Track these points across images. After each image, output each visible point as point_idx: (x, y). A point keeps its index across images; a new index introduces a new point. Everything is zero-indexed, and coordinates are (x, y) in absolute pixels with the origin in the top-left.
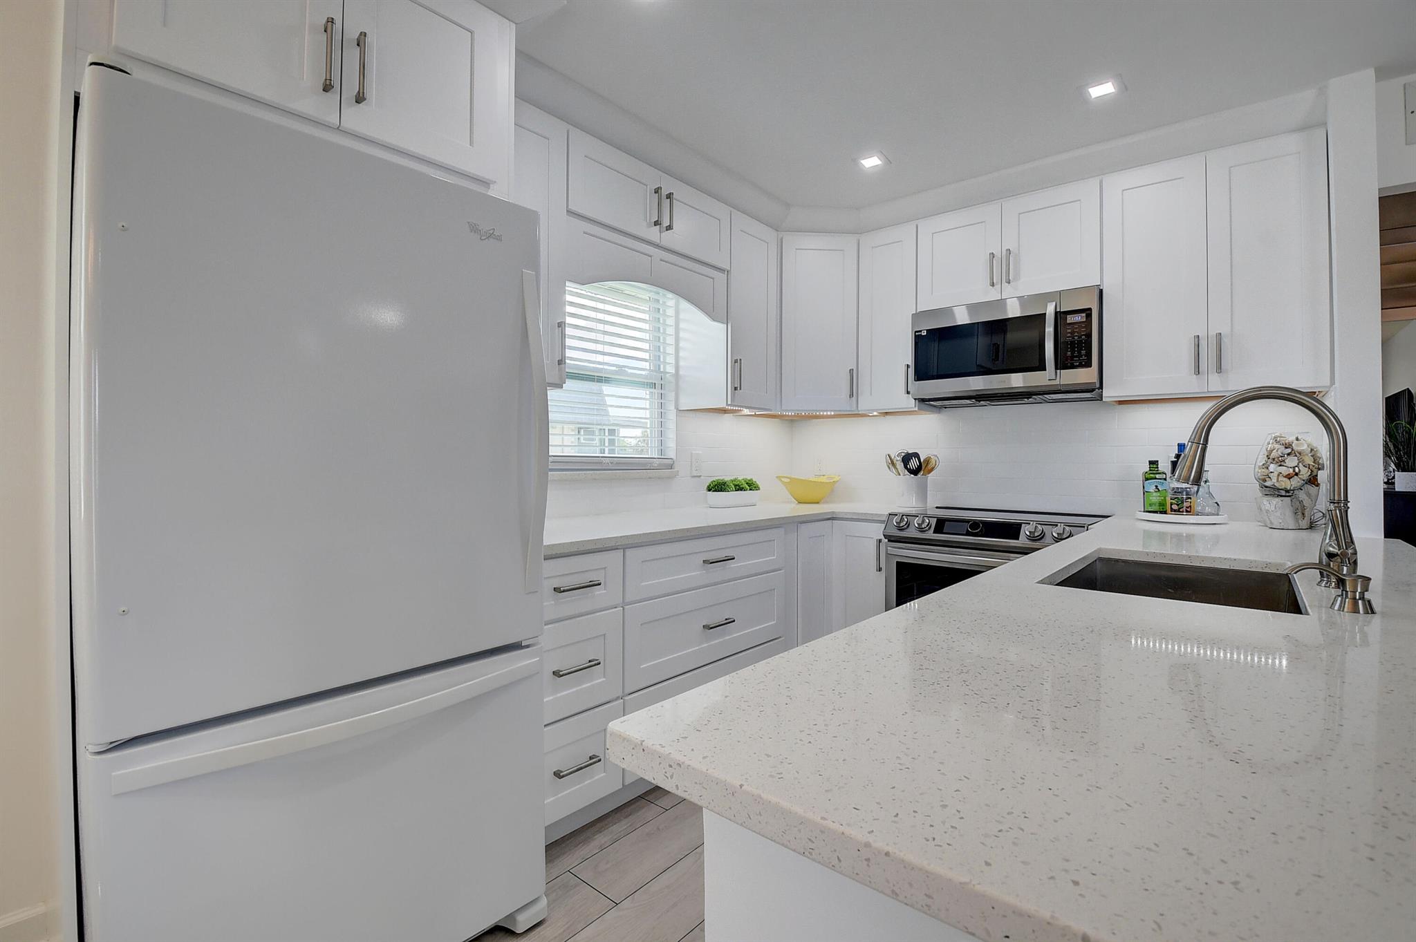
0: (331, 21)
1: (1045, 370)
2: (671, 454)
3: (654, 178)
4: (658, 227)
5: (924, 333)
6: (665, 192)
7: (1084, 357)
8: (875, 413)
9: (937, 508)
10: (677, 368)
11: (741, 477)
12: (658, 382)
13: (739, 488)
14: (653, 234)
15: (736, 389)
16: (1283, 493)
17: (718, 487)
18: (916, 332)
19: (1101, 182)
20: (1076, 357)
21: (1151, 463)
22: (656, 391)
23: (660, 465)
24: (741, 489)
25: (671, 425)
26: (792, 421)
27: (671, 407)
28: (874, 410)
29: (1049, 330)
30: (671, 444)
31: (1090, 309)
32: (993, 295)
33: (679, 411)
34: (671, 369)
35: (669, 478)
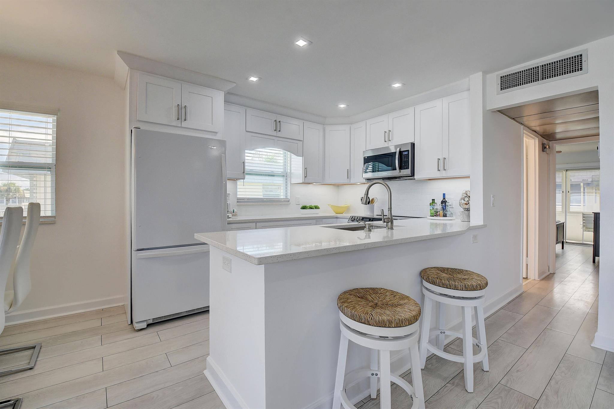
0: (178, 105)
1: (396, 170)
2: (289, 197)
3: (274, 117)
4: (276, 131)
5: (366, 158)
6: (278, 121)
7: (407, 166)
8: (359, 184)
9: (377, 215)
10: (291, 170)
11: (313, 205)
12: (285, 175)
13: (311, 208)
14: (275, 133)
15: (305, 177)
16: (467, 210)
17: (304, 208)
18: (364, 157)
19: (415, 108)
20: (405, 166)
21: (433, 200)
22: (284, 178)
23: (284, 201)
24: (312, 209)
25: (289, 188)
26: (338, 186)
27: (289, 183)
28: (358, 183)
29: (397, 156)
30: (289, 194)
31: (409, 150)
32: (386, 145)
33: (291, 184)
34: (289, 171)
35: (287, 205)
